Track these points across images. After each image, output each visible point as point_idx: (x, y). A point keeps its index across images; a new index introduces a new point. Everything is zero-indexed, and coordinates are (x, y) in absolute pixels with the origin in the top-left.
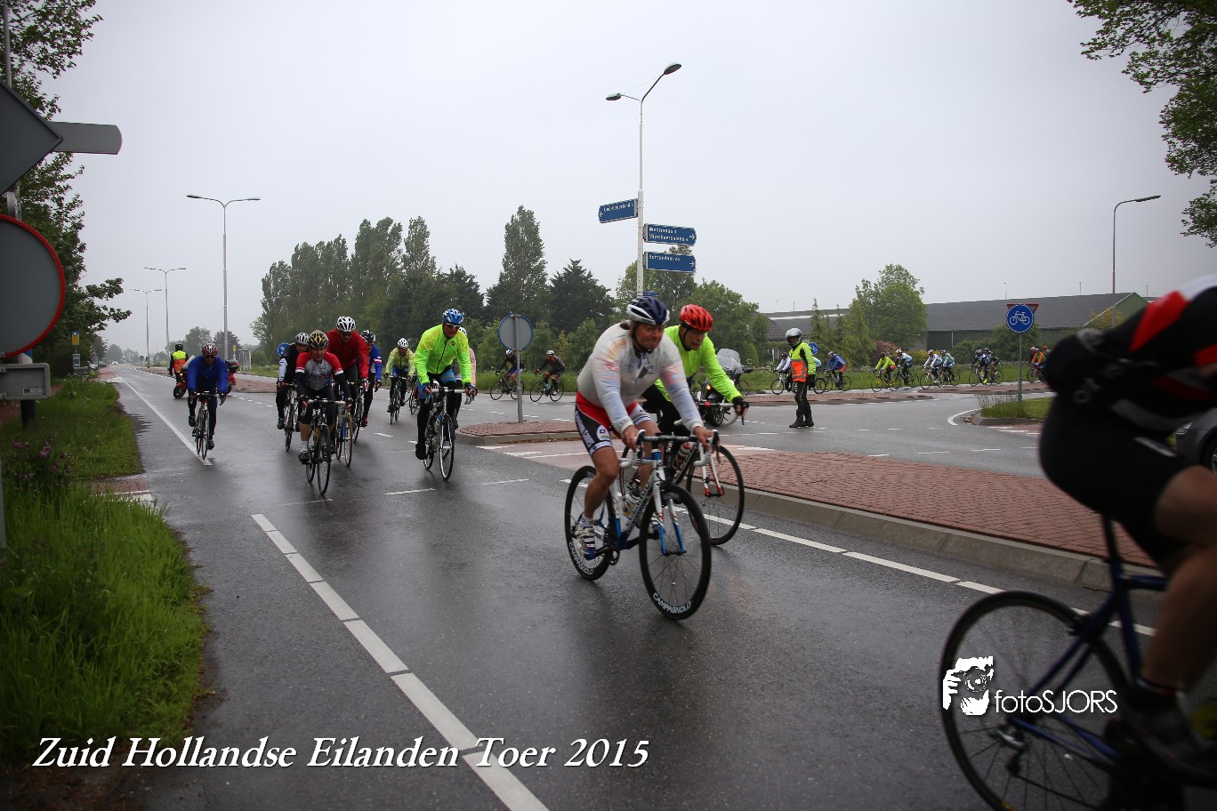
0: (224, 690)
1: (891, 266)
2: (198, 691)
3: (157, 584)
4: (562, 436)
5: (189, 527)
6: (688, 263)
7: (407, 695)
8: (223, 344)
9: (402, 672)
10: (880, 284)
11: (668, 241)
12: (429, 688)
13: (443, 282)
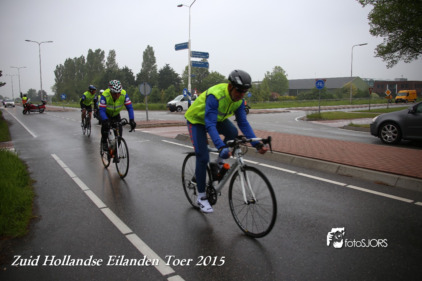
0: (41, 216)
1: (277, 67)
2: (31, 216)
3: (16, 179)
4: (162, 125)
5: (28, 160)
6: (206, 65)
7: (106, 215)
8: (41, 94)
9: (104, 208)
10: (273, 73)
11: (199, 57)
12: (114, 213)
13: (120, 72)
